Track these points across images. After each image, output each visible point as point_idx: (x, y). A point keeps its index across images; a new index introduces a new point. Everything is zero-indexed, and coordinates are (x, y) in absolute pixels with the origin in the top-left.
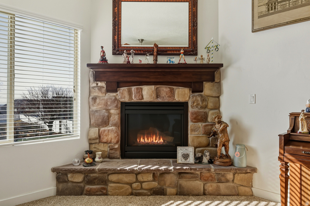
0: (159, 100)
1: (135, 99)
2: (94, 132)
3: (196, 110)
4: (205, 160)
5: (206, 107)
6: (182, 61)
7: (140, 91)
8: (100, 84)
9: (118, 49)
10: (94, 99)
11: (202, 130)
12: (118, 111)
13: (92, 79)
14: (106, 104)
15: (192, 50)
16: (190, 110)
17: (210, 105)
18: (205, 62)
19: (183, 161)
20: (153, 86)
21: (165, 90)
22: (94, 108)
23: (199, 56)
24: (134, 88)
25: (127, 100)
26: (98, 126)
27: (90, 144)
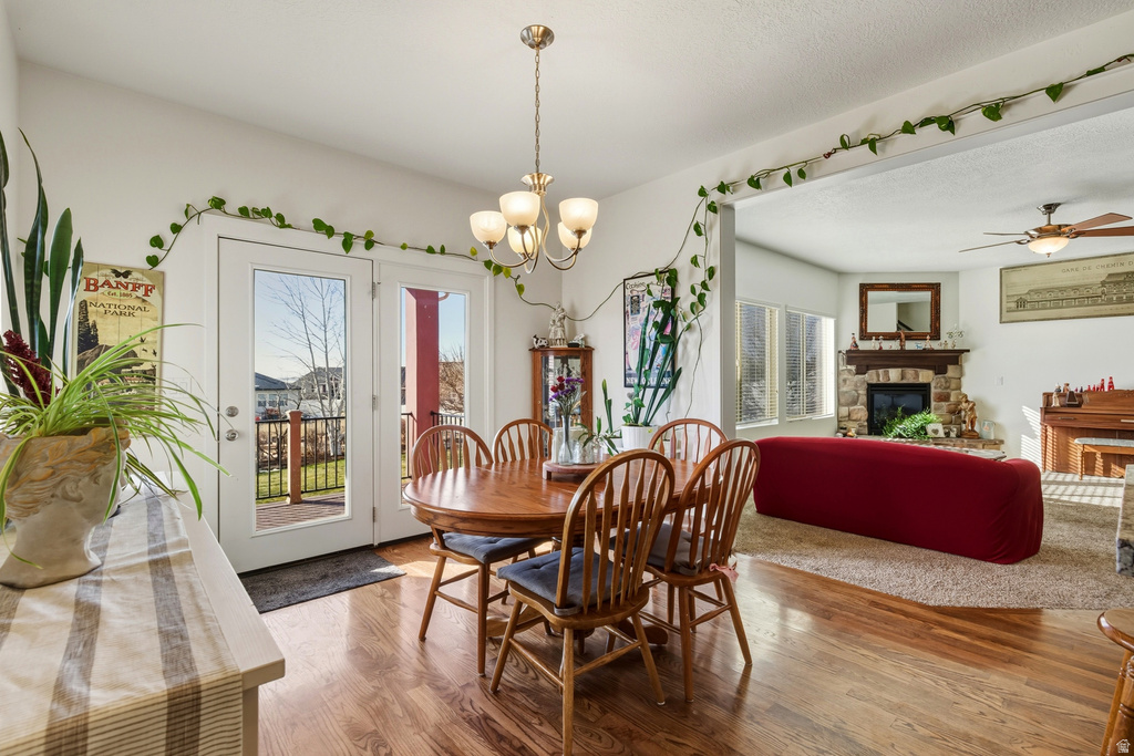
0: (904, 381)
1: (882, 380)
2: (844, 411)
3: (939, 390)
4: (953, 435)
5: (948, 387)
6: (928, 347)
7: (887, 374)
8: (849, 367)
9: (865, 335)
10: (845, 381)
11: (945, 409)
12: (865, 392)
13: (841, 362)
14: (856, 385)
15: (936, 335)
16: (933, 390)
17: (953, 386)
18: (949, 347)
19: (933, 435)
20: (900, 370)
21: (910, 372)
22: (844, 389)
23: (942, 340)
24: (881, 371)
25: (875, 381)
26: (848, 405)
27: (839, 421)
